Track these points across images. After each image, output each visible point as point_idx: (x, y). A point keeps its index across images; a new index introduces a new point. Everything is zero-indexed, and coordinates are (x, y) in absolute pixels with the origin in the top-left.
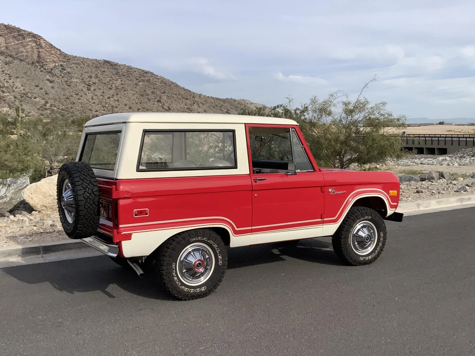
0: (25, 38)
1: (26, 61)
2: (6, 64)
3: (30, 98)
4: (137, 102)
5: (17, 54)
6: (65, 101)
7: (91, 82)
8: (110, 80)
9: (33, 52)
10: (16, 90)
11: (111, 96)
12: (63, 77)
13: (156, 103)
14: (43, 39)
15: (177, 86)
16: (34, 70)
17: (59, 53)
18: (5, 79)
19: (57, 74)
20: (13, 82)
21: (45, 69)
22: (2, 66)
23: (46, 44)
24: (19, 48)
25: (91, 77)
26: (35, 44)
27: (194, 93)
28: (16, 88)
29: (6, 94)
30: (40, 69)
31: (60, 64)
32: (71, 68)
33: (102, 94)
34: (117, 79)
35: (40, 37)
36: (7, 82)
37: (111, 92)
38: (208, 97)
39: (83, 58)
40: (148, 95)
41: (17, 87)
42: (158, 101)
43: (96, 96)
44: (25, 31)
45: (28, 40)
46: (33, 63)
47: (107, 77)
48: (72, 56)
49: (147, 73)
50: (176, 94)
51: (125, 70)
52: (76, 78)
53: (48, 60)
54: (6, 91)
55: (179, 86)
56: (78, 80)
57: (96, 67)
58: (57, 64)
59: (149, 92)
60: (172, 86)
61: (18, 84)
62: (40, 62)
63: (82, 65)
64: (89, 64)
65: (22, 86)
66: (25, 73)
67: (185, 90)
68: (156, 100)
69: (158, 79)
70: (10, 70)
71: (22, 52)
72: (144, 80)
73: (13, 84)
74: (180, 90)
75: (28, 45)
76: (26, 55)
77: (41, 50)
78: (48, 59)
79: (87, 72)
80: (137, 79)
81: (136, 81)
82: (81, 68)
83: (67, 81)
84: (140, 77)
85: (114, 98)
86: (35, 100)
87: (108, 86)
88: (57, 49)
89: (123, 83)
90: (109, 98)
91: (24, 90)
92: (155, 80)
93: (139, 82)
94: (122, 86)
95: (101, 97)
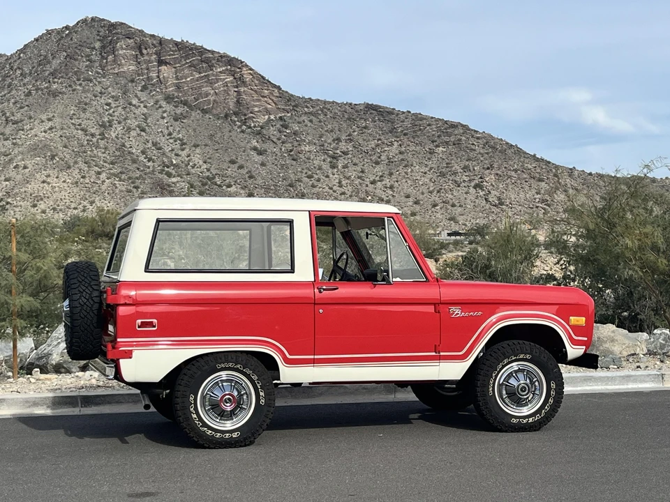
0: (213, 66)
1: (214, 111)
2: (176, 120)
3: (220, 186)
4: (431, 189)
5: (196, 99)
6: (287, 190)
7: (338, 151)
8: (377, 145)
9: (229, 95)
10: (193, 171)
11: (378, 178)
12: (283, 143)
13: (472, 190)
14: (247, 66)
15: (519, 152)
16: (228, 129)
17: (278, 95)
18: (173, 150)
19: (272, 137)
20: (189, 156)
21: (250, 127)
22: (169, 124)
23: (254, 77)
24: (200, 88)
25: (339, 140)
26: (232, 78)
27: (557, 167)
28: (193, 167)
29: (174, 180)
30: (240, 127)
31: (278, 117)
32: (299, 123)
33: (361, 174)
34: (391, 142)
35: (242, 62)
36: (177, 155)
37: (378, 169)
38: (590, 174)
39: (325, 102)
40: (455, 173)
41: (195, 165)
42: (475, 187)
43: (348, 178)
44: (213, 52)
45: (219, 70)
46: (226, 116)
47: (371, 139)
48: (303, 98)
49: (454, 126)
50: (516, 171)
51: (407, 123)
52: (309, 143)
53: (256, 109)
54: (173, 172)
55: (525, 153)
56: (313, 148)
57: (349, 119)
58: (272, 117)
59: (457, 167)
60: (509, 152)
61: (197, 159)
62: (240, 113)
63: (321, 117)
64: (335, 113)
65: (205, 162)
66: (211, 137)
67: (537, 160)
68: (473, 184)
69: (478, 138)
70: (184, 131)
71: (207, 95)
72: (447, 143)
73: (187, 159)
74: (527, 161)
75: (217, 80)
76: (215, 101)
77: (242, 89)
78: (256, 106)
79: (332, 131)
80: (433, 142)
81: (432, 146)
82: (320, 122)
83: (291, 151)
84: (439, 136)
85: (383, 183)
86: (229, 189)
87: (374, 158)
88: (275, 86)
89: (403, 149)
90: (373, 182)
91: (208, 170)
92: (472, 140)
93: (437, 146)
94: (401, 157)
95: (357, 181)
